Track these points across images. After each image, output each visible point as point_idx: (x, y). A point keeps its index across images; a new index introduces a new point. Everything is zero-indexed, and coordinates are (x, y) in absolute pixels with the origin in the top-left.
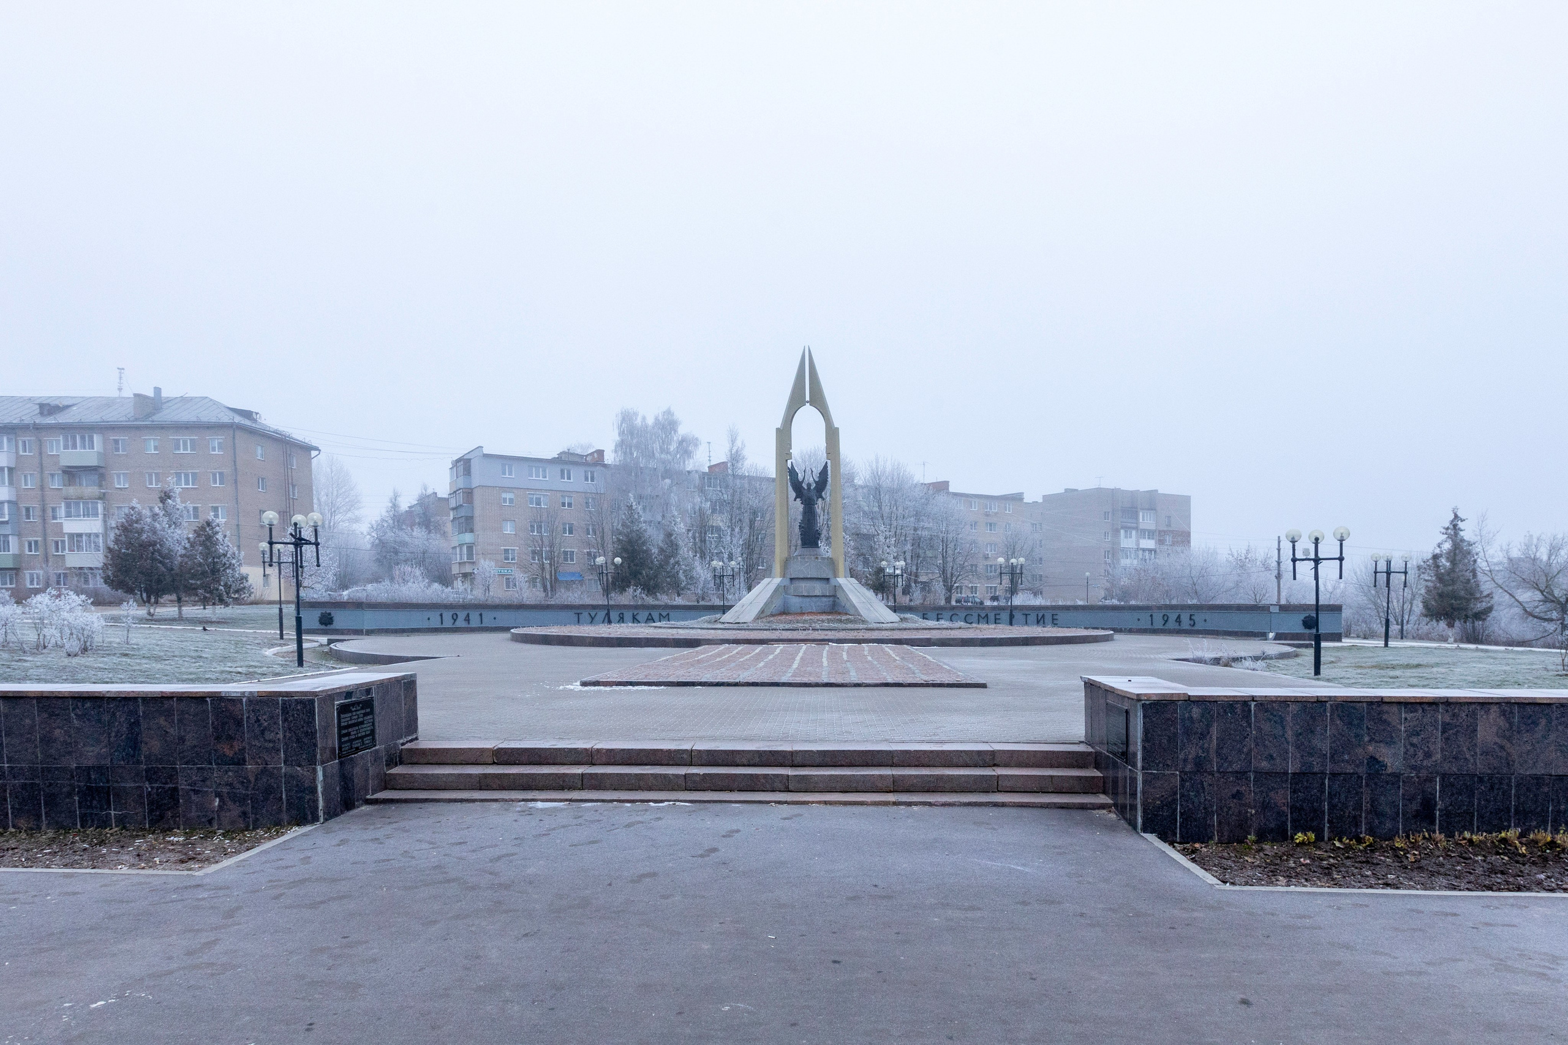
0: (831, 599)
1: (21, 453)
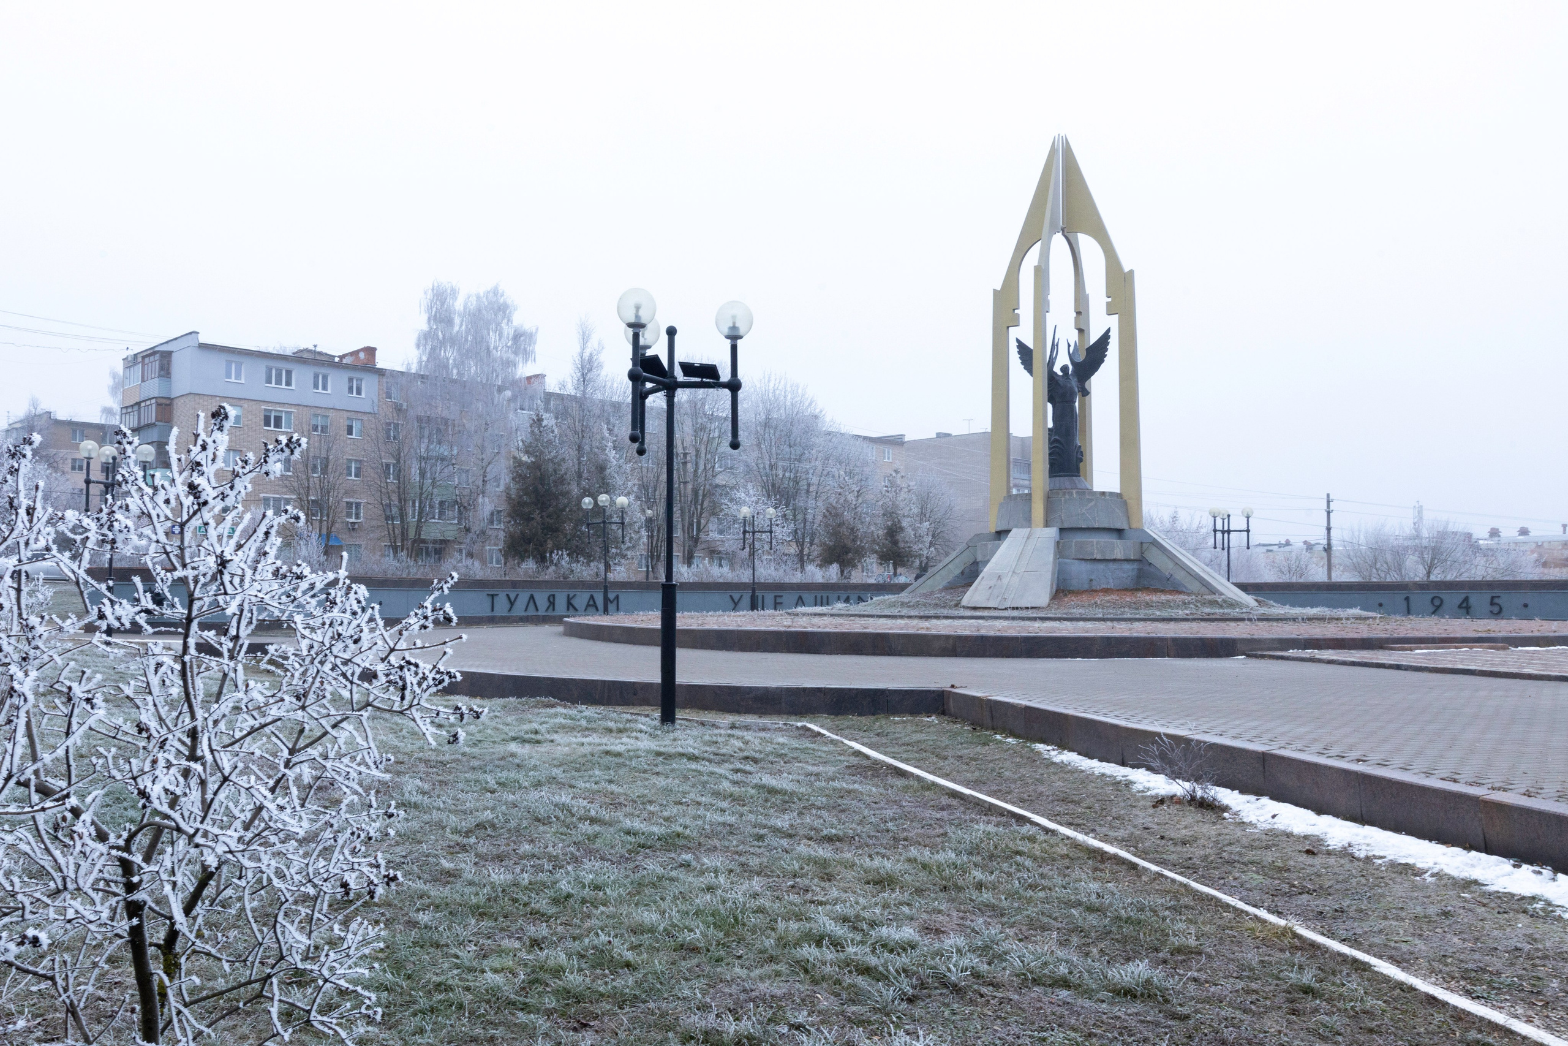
0: (1135, 566)
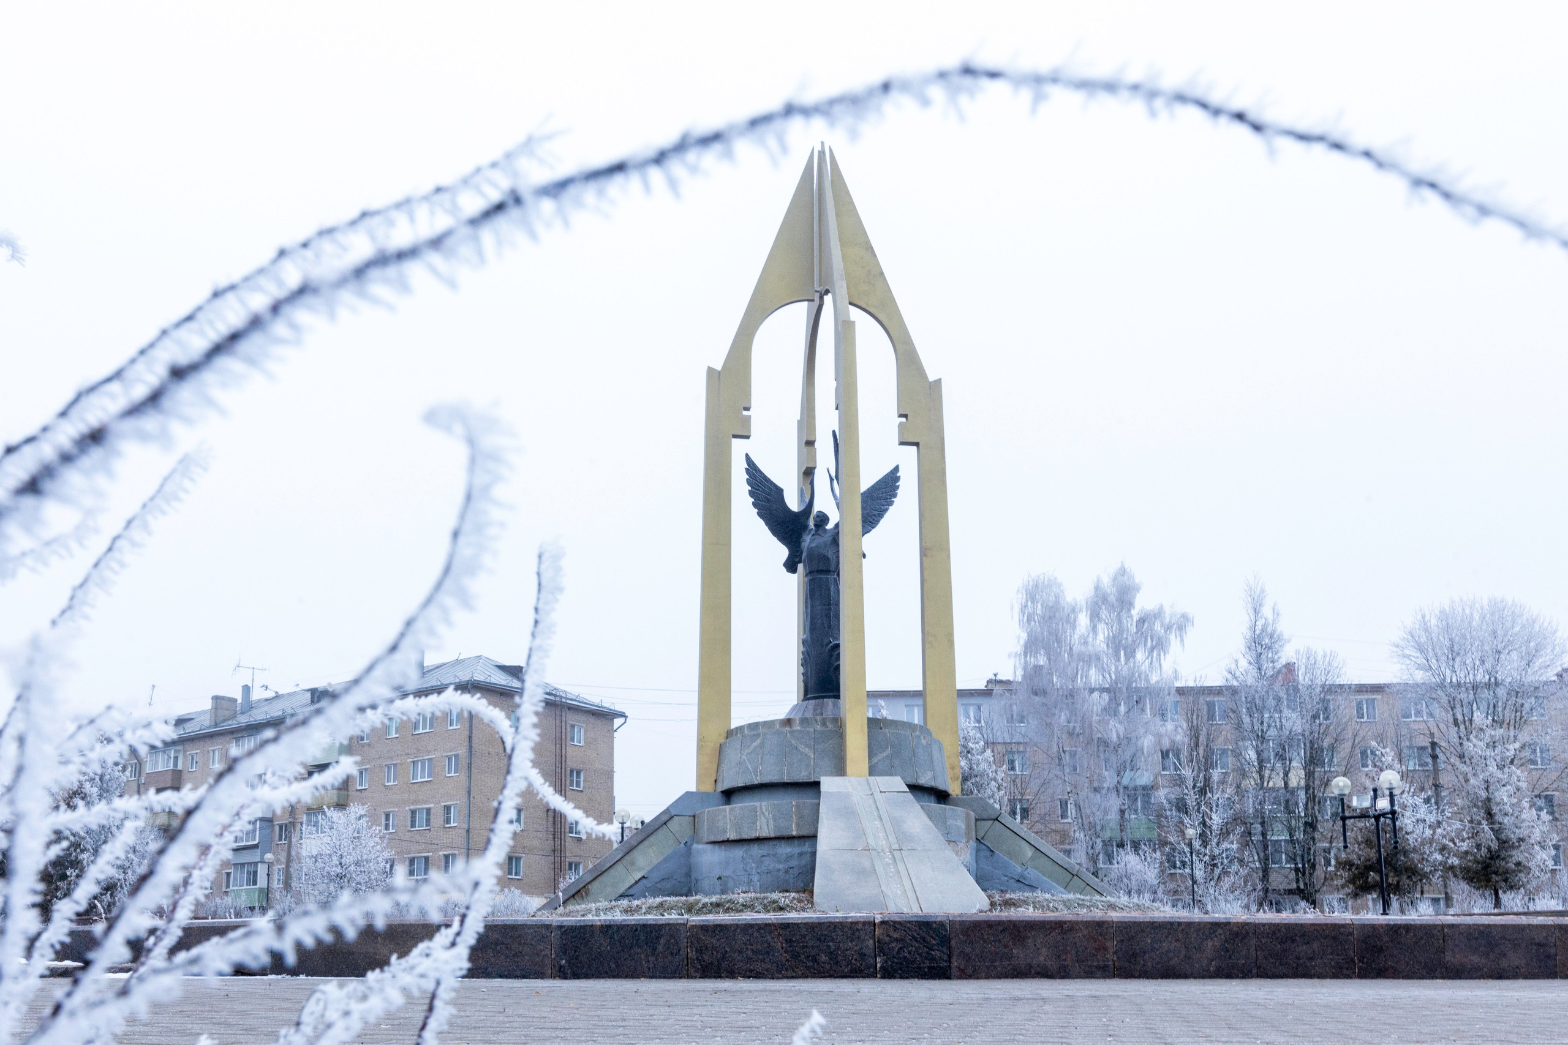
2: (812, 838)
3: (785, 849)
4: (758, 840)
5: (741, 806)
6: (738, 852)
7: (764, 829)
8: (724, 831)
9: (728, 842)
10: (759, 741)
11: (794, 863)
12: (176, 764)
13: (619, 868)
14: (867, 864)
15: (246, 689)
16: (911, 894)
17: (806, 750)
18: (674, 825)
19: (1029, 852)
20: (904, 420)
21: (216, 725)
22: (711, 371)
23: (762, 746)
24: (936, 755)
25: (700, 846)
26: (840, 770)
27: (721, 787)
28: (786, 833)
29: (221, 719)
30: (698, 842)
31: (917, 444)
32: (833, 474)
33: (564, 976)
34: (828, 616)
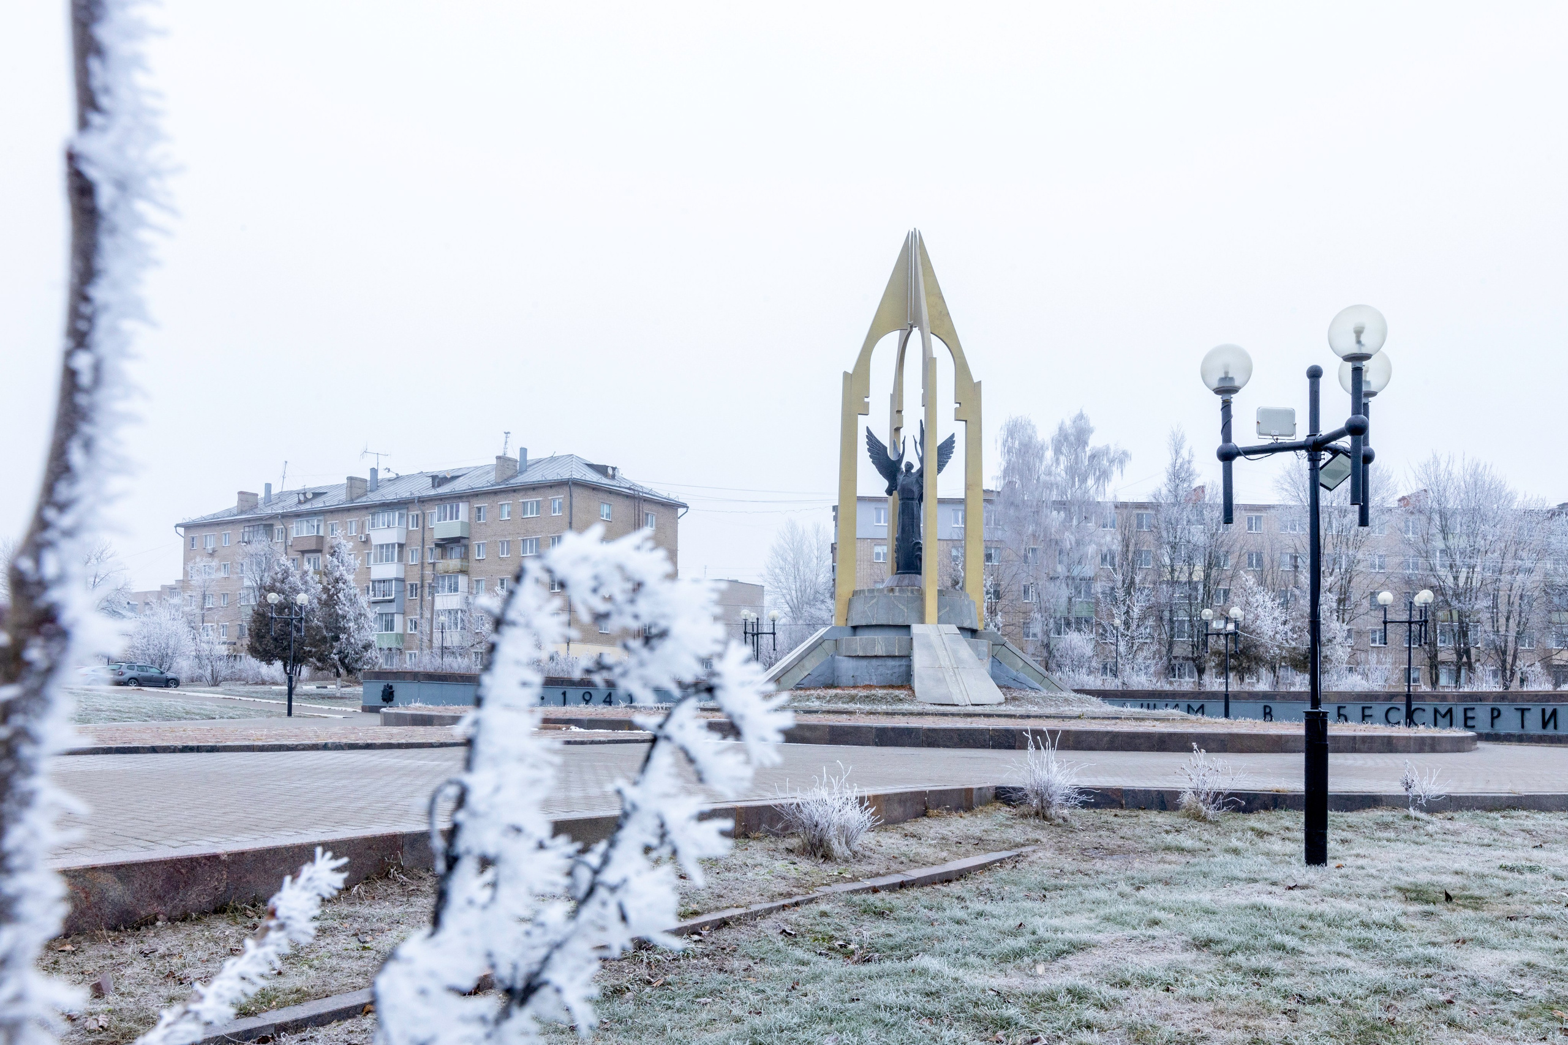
1: (411, 528)
2: (908, 657)
3: (891, 663)
4: (876, 657)
5: (864, 637)
6: (864, 663)
7: (879, 650)
8: (856, 651)
9: (858, 657)
10: (875, 600)
11: (896, 670)
12: (318, 532)
13: (796, 669)
14: (941, 675)
15: (374, 471)
16: (964, 693)
17: (902, 607)
18: (825, 645)
19: (1021, 664)
20: (958, 405)
21: (352, 501)
22: (845, 374)
23: (877, 603)
24: (972, 609)
25: (840, 658)
26: (922, 620)
27: (851, 624)
28: (892, 654)
29: (355, 496)
30: (839, 655)
31: (966, 421)
32: (918, 441)
33: (877, 744)
34: (913, 525)
